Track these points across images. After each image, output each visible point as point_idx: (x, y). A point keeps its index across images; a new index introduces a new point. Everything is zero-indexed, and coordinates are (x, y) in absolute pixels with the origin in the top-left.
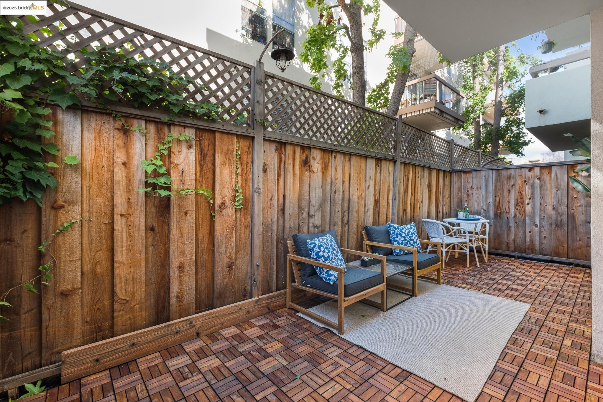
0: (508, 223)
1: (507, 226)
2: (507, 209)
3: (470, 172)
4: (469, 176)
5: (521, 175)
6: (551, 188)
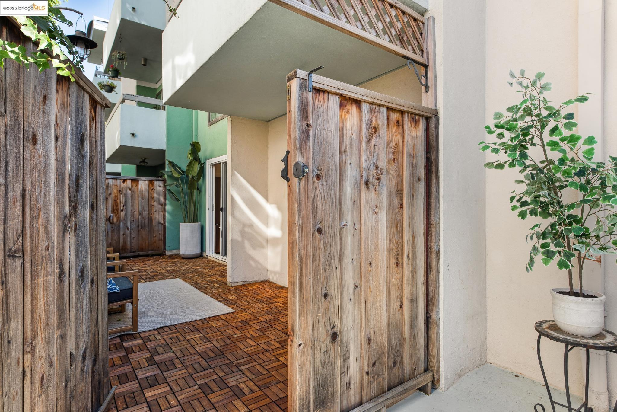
5: (117, 185)
6: (138, 197)
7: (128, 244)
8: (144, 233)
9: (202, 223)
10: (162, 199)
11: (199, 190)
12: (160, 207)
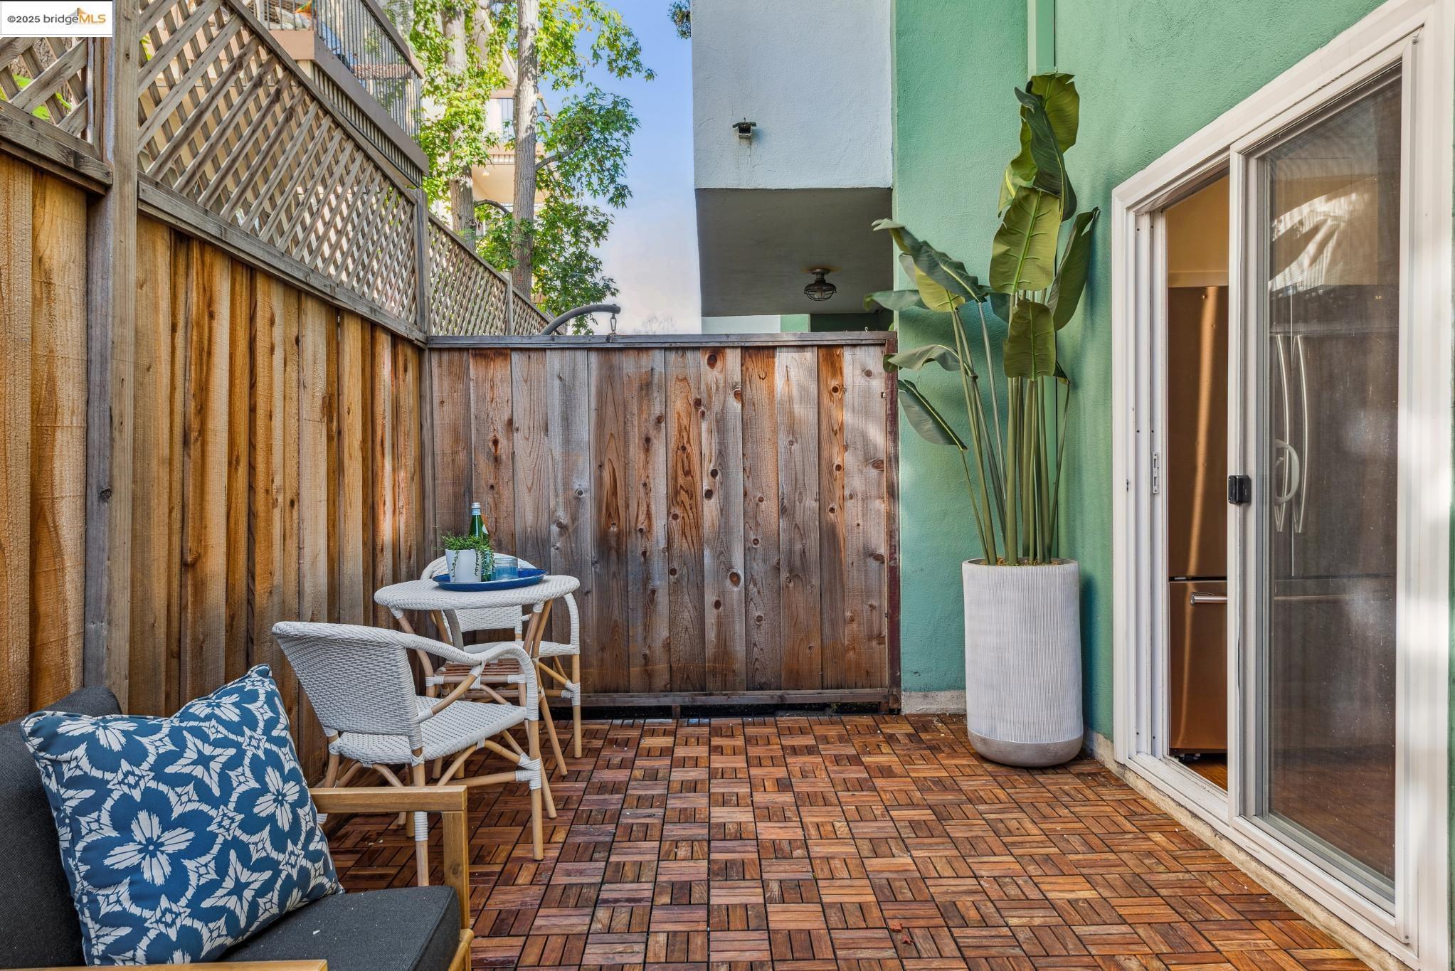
0: (647, 578)
1: (645, 588)
2: (642, 517)
3: (502, 352)
4: (498, 370)
5: (685, 379)
6: (775, 432)
7: (739, 648)
8: (803, 599)
9: (1089, 567)
10: (877, 435)
11: (1066, 376)
12: (874, 473)
